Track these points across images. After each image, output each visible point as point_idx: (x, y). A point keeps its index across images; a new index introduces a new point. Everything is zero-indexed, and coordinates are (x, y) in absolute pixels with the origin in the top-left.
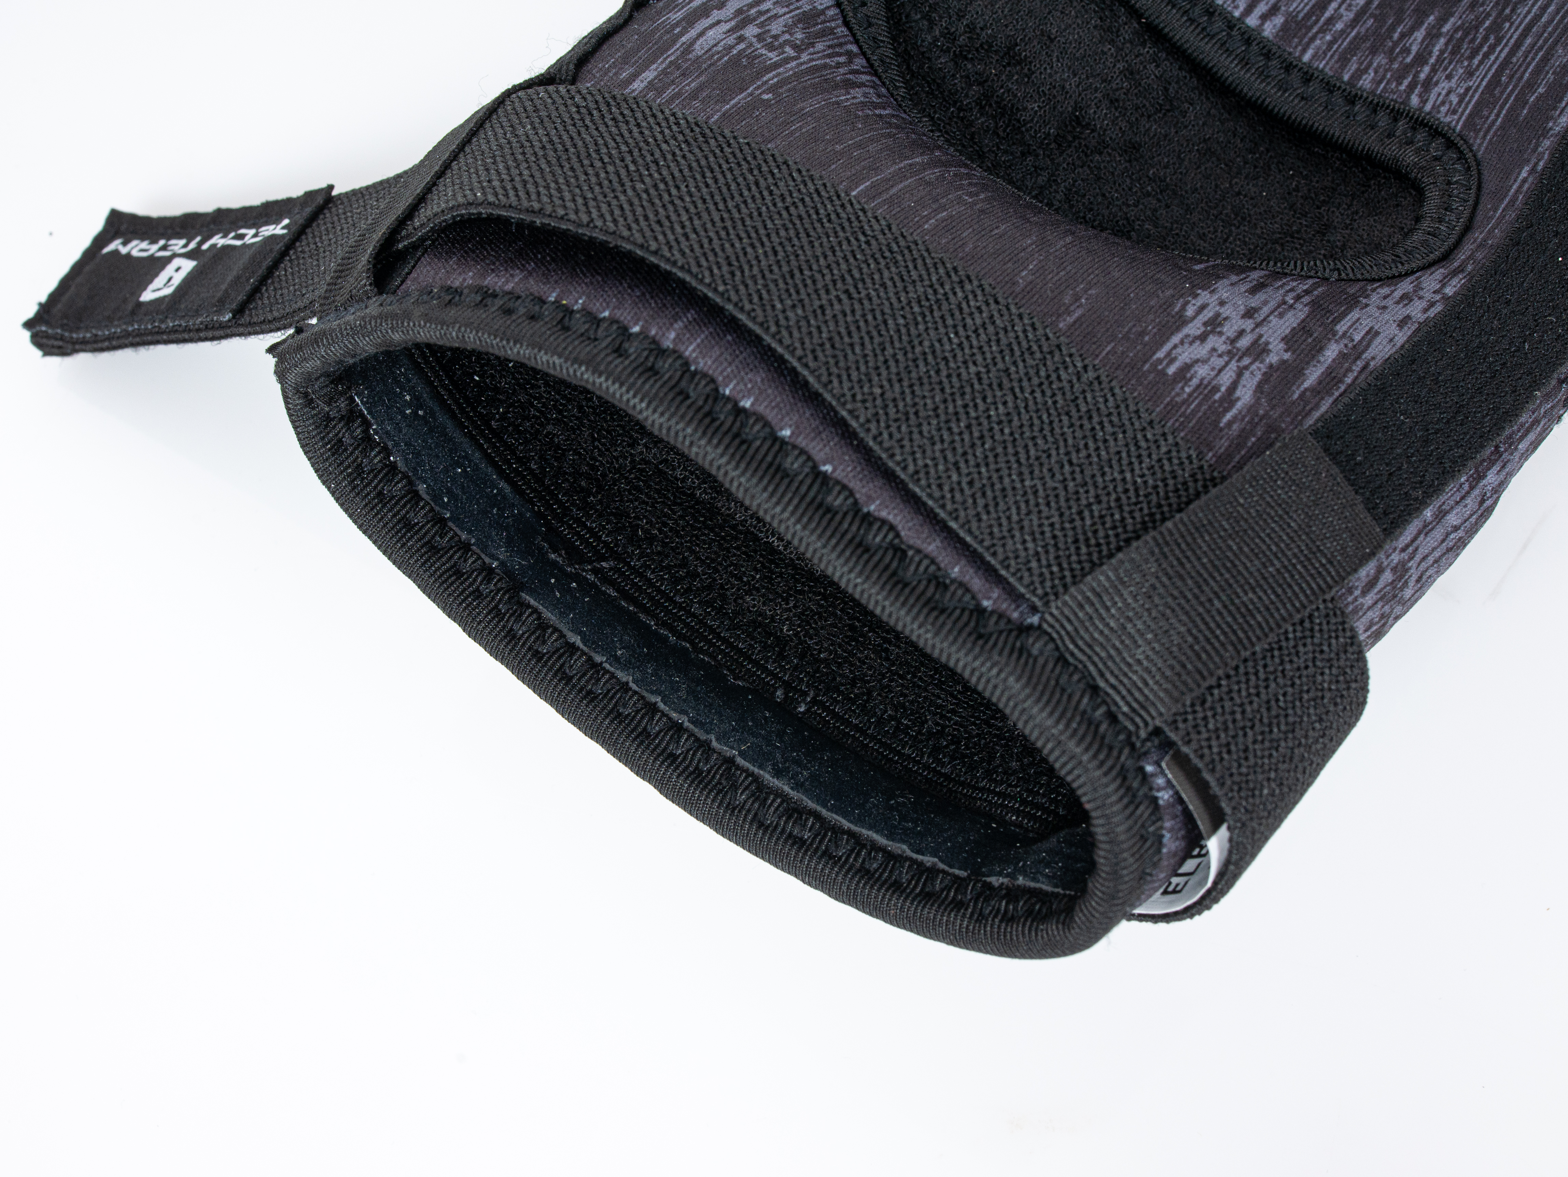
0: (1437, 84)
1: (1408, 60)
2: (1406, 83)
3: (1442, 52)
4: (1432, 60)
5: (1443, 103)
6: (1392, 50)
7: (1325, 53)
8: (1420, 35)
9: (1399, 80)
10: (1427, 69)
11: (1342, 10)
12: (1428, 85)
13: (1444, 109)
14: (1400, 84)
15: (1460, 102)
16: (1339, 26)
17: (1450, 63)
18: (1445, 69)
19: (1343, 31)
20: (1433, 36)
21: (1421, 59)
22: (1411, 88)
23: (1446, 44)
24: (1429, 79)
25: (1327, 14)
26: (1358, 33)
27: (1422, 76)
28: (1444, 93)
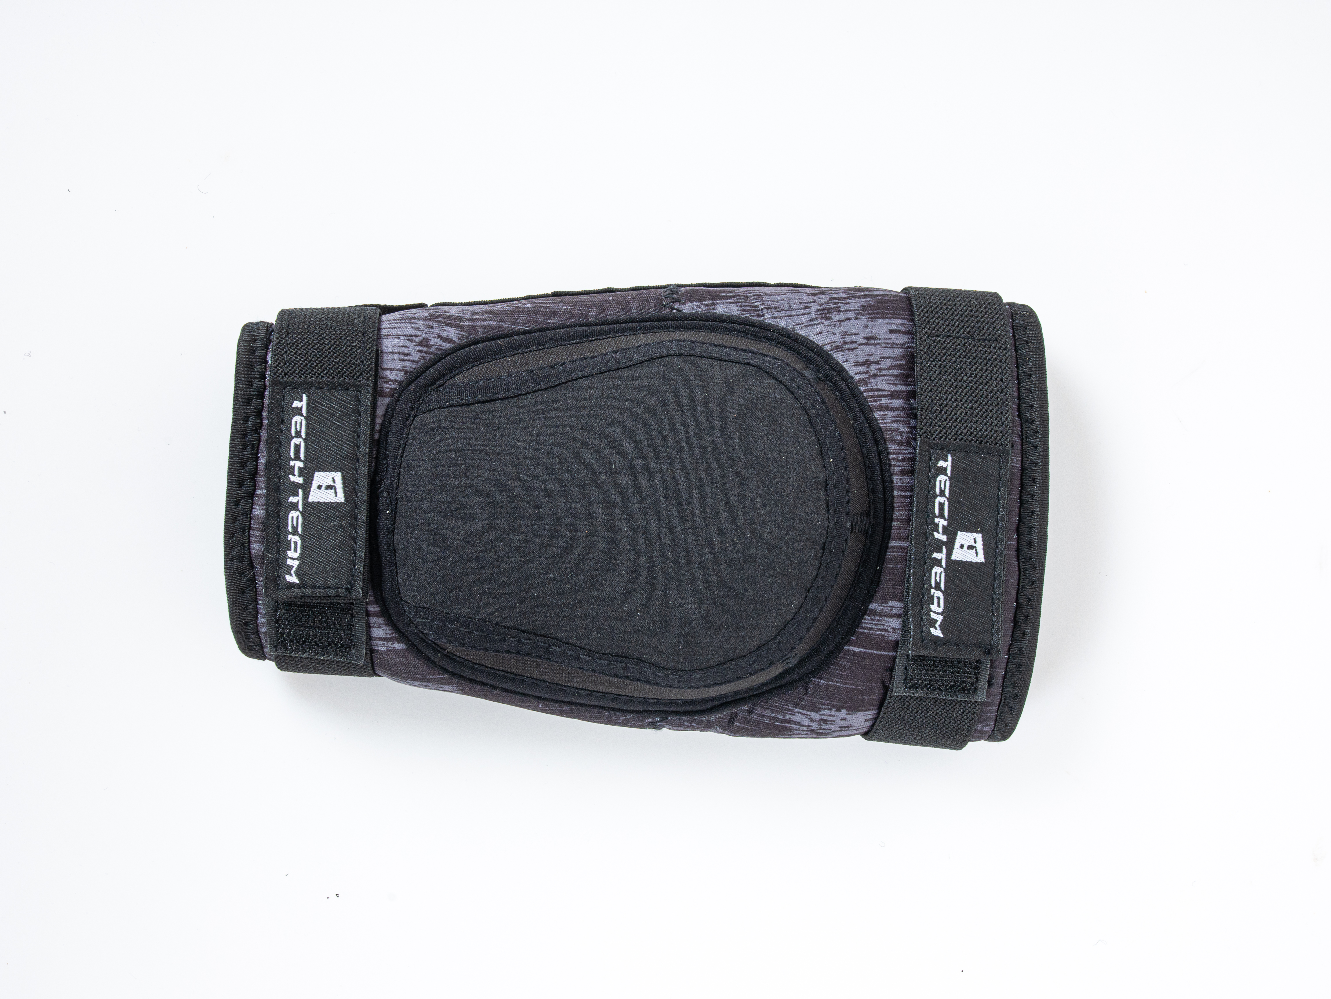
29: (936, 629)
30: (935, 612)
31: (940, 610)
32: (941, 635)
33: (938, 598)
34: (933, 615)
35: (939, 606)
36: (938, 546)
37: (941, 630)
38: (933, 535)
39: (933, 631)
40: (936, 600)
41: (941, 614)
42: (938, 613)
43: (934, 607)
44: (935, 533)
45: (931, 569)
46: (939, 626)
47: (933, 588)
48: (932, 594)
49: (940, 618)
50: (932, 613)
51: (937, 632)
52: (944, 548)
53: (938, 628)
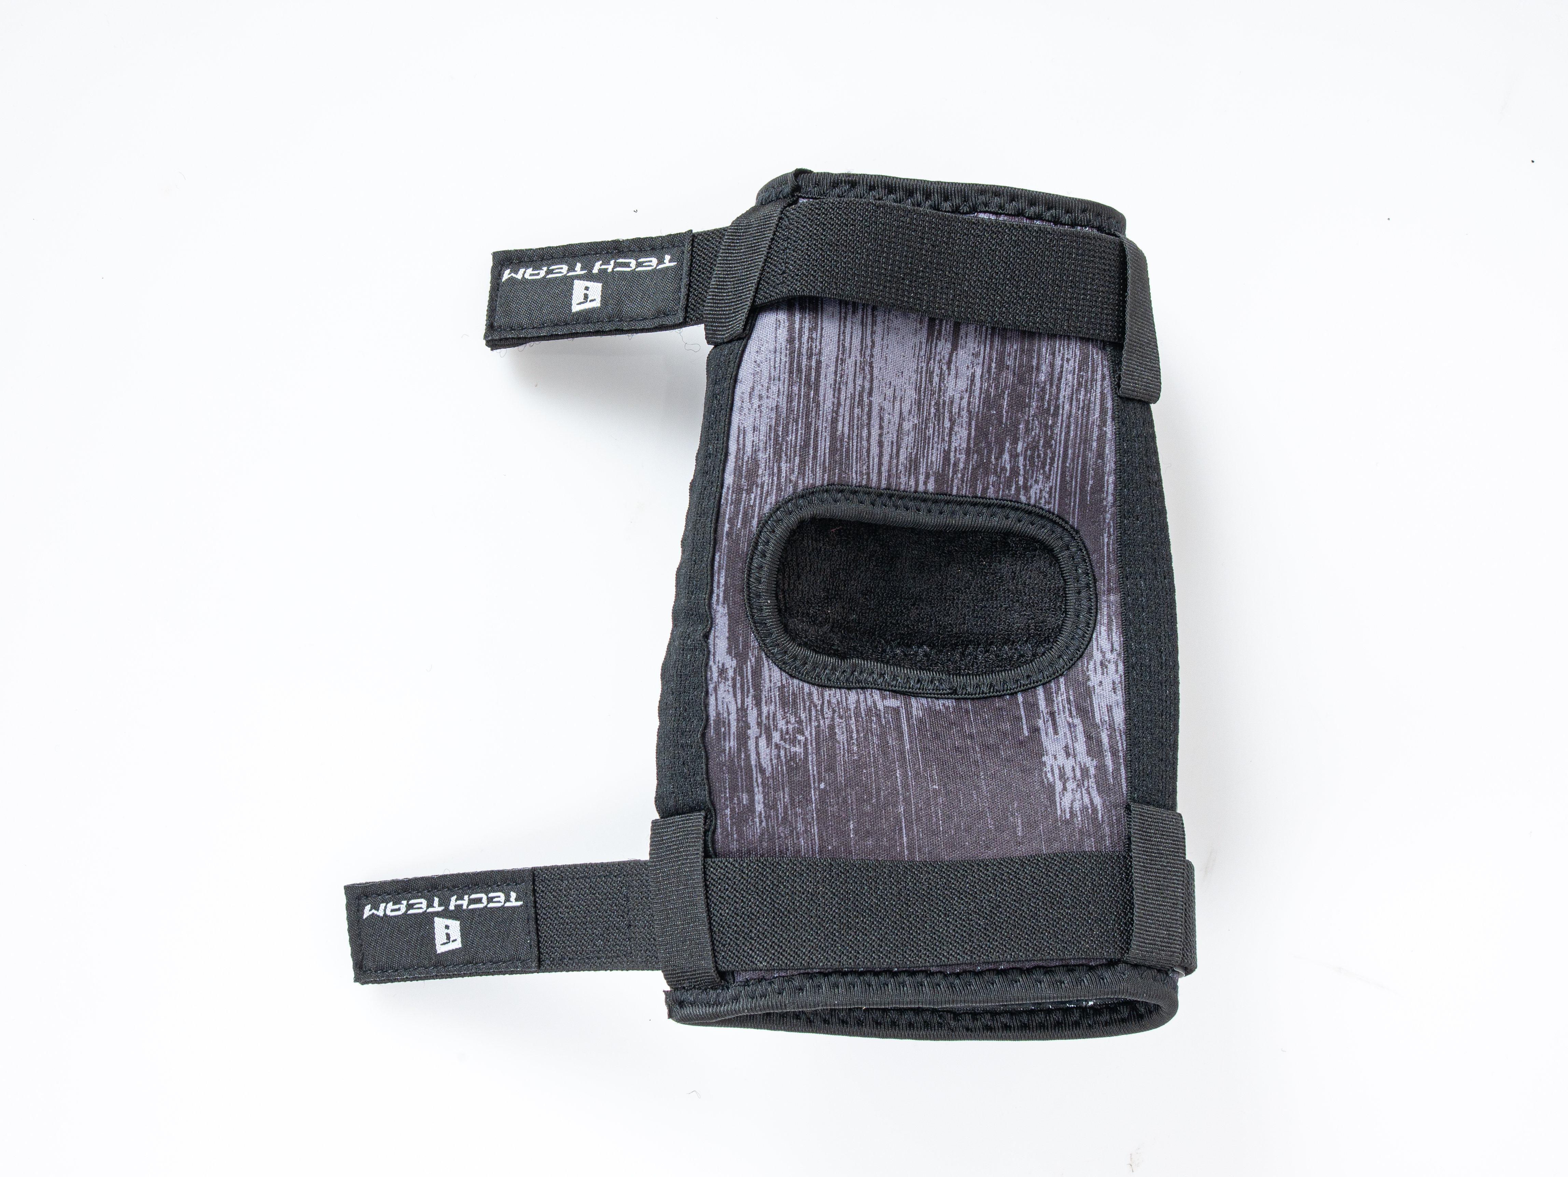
0: (1031, 487)
1: (1008, 474)
2: (1013, 489)
3: (1025, 466)
4: (1022, 472)
5: (1040, 498)
6: (996, 471)
7: (962, 485)
8: (1006, 456)
9: (1009, 487)
10: (1021, 479)
11: (958, 456)
12: (1027, 488)
13: (1043, 501)
14: (1010, 490)
15: (1050, 497)
16: (961, 466)
17: (1033, 473)
18: (1032, 477)
19: (965, 468)
20: (1014, 456)
21: (1015, 471)
22: (1018, 489)
23: (1025, 460)
24: (1025, 483)
25: (952, 462)
26: (973, 465)
27: (1021, 483)
28: (1038, 491)
29: (370, 910)
30: (386, 907)
31: (389, 913)
32: (365, 917)
33: (399, 909)
34: (382, 906)
35: (392, 911)
36: (444, 902)
37: (370, 916)
38: (453, 896)
39: (368, 907)
40: (397, 907)
41: (385, 915)
42: (385, 910)
43: (390, 906)
44: (455, 897)
45: (424, 898)
46: (373, 914)
47: (408, 902)
48: (403, 902)
49: (380, 913)
50: (385, 904)
51: (367, 912)
52: (442, 908)
53: (371, 913)
